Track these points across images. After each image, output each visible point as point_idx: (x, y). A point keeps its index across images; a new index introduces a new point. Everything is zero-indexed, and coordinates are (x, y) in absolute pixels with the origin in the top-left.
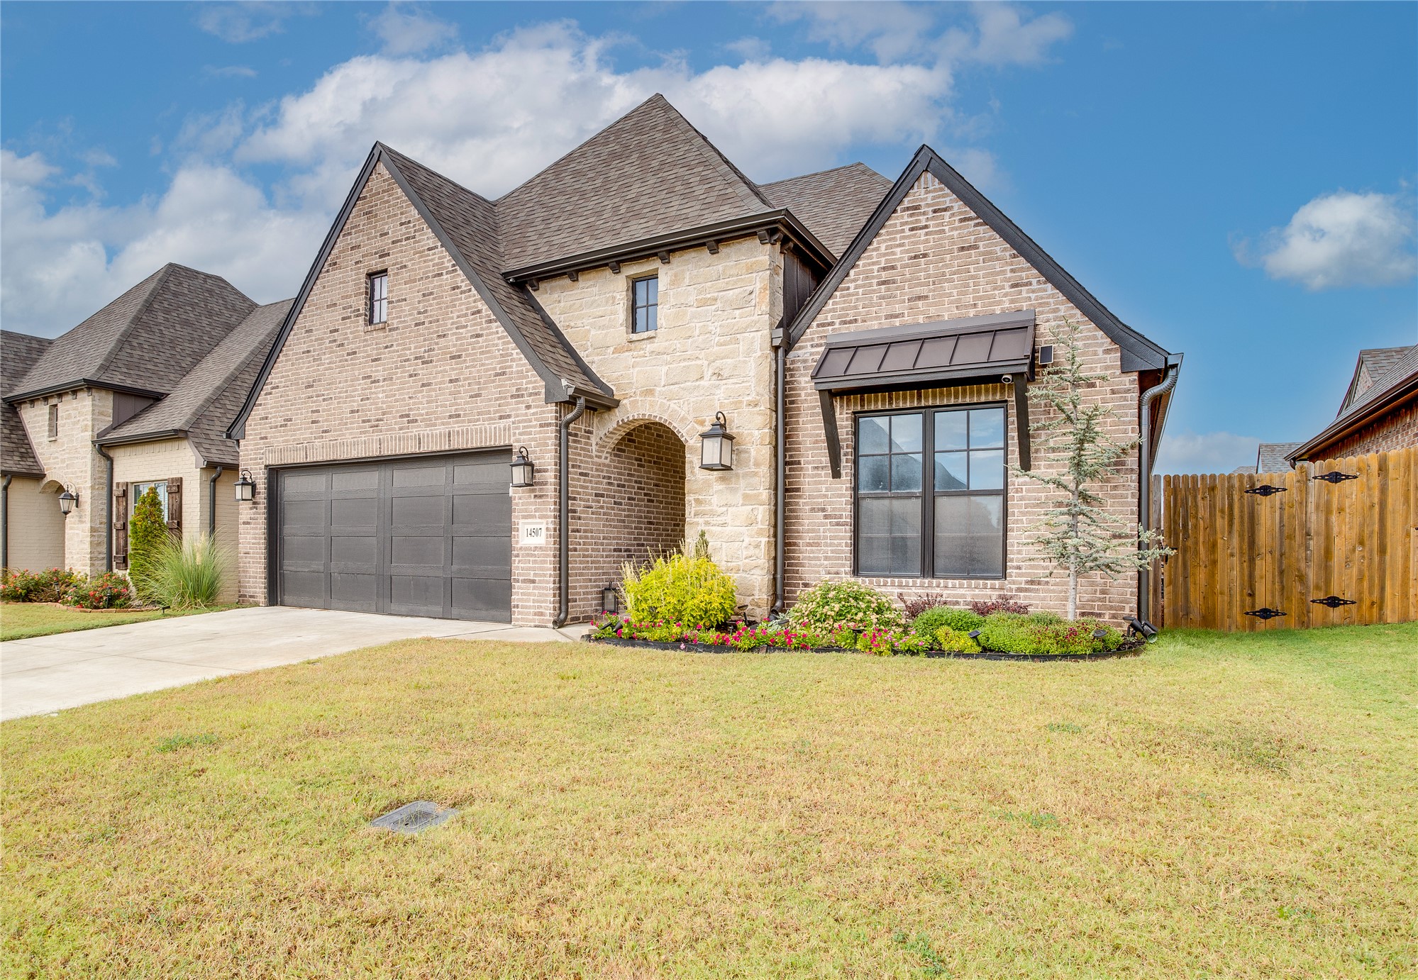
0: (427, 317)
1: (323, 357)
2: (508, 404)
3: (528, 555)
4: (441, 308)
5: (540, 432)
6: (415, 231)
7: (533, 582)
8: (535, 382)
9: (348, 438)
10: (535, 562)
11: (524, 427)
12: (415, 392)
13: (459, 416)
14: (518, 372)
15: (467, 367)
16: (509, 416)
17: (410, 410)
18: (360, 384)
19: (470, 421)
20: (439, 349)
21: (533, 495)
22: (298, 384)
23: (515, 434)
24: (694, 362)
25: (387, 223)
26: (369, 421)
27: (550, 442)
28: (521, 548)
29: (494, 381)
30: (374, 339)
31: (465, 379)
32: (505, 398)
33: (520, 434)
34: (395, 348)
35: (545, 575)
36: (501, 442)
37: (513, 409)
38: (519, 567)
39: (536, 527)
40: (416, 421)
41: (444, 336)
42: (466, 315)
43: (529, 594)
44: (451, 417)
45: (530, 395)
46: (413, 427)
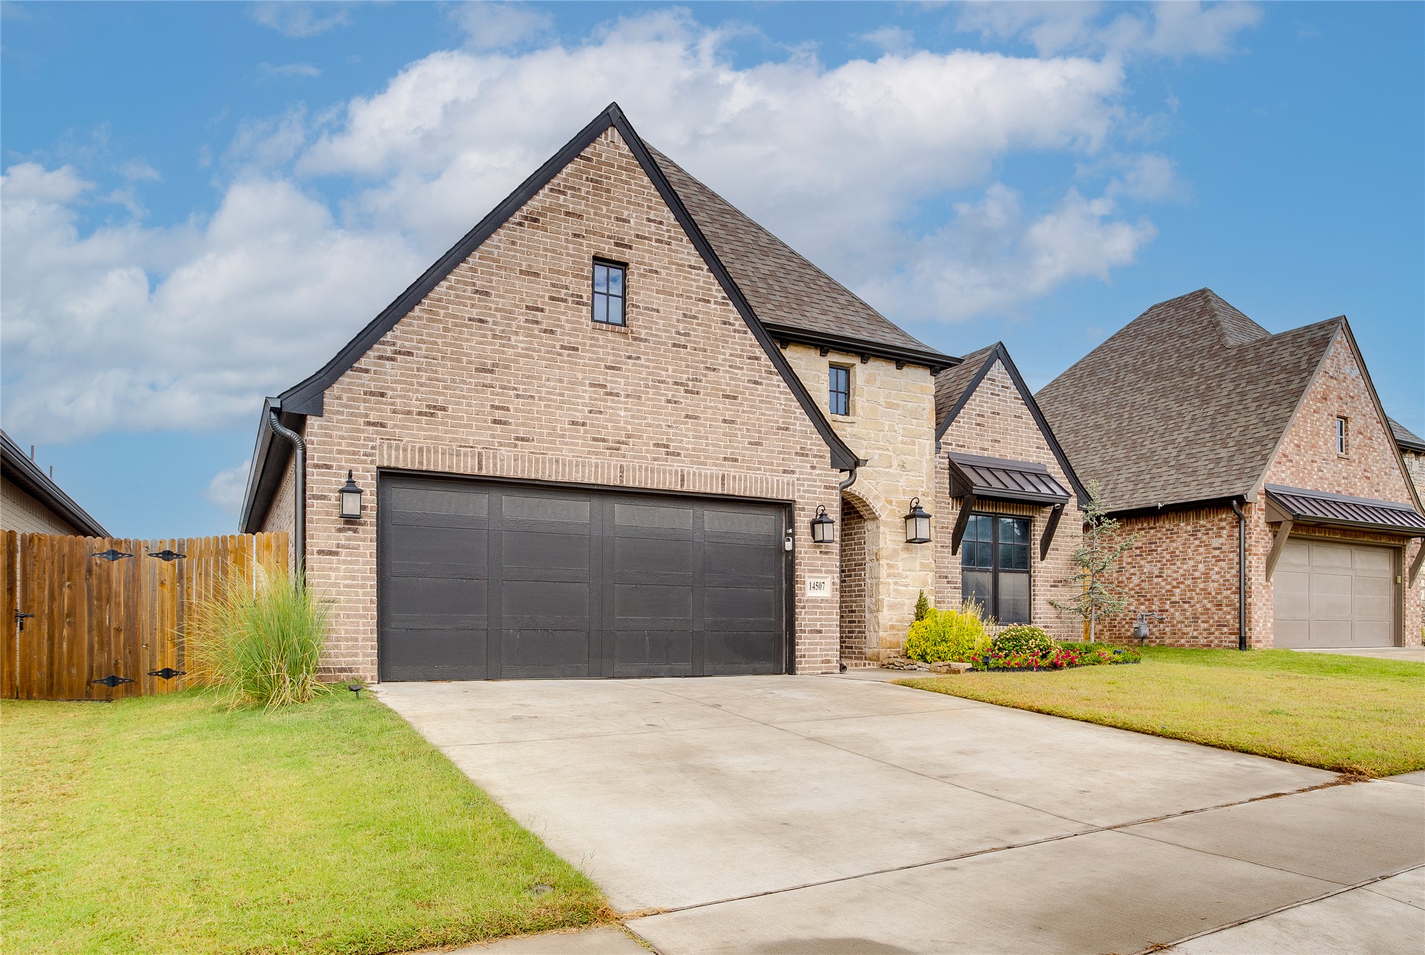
0: (690, 341)
1: (513, 338)
2: (792, 460)
3: (814, 607)
4: (709, 338)
5: (825, 493)
6: (670, 237)
7: (820, 632)
8: (820, 445)
9: (566, 453)
10: (821, 613)
11: (809, 486)
12: (675, 422)
13: (736, 460)
14: (801, 431)
15: (744, 412)
16: (793, 472)
17: (669, 440)
18: (586, 391)
19: (749, 468)
20: (707, 382)
21: (818, 551)
22: (459, 361)
23: (799, 490)
24: (884, 452)
25: (627, 209)
26: (604, 440)
27: (835, 505)
28: (807, 601)
29: (776, 434)
30: (609, 341)
31: (743, 424)
32: (789, 453)
33: (804, 491)
34: (642, 362)
35: (831, 626)
36: (784, 496)
37: (798, 466)
38: (804, 618)
39: (819, 580)
40: (679, 454)
41: (714, 370)
42: (741, 356)
43: (816, 644)
44: (725, 459)
45: (815, 456)
46: (672, 461)
